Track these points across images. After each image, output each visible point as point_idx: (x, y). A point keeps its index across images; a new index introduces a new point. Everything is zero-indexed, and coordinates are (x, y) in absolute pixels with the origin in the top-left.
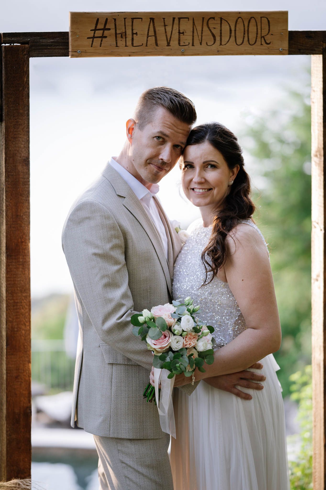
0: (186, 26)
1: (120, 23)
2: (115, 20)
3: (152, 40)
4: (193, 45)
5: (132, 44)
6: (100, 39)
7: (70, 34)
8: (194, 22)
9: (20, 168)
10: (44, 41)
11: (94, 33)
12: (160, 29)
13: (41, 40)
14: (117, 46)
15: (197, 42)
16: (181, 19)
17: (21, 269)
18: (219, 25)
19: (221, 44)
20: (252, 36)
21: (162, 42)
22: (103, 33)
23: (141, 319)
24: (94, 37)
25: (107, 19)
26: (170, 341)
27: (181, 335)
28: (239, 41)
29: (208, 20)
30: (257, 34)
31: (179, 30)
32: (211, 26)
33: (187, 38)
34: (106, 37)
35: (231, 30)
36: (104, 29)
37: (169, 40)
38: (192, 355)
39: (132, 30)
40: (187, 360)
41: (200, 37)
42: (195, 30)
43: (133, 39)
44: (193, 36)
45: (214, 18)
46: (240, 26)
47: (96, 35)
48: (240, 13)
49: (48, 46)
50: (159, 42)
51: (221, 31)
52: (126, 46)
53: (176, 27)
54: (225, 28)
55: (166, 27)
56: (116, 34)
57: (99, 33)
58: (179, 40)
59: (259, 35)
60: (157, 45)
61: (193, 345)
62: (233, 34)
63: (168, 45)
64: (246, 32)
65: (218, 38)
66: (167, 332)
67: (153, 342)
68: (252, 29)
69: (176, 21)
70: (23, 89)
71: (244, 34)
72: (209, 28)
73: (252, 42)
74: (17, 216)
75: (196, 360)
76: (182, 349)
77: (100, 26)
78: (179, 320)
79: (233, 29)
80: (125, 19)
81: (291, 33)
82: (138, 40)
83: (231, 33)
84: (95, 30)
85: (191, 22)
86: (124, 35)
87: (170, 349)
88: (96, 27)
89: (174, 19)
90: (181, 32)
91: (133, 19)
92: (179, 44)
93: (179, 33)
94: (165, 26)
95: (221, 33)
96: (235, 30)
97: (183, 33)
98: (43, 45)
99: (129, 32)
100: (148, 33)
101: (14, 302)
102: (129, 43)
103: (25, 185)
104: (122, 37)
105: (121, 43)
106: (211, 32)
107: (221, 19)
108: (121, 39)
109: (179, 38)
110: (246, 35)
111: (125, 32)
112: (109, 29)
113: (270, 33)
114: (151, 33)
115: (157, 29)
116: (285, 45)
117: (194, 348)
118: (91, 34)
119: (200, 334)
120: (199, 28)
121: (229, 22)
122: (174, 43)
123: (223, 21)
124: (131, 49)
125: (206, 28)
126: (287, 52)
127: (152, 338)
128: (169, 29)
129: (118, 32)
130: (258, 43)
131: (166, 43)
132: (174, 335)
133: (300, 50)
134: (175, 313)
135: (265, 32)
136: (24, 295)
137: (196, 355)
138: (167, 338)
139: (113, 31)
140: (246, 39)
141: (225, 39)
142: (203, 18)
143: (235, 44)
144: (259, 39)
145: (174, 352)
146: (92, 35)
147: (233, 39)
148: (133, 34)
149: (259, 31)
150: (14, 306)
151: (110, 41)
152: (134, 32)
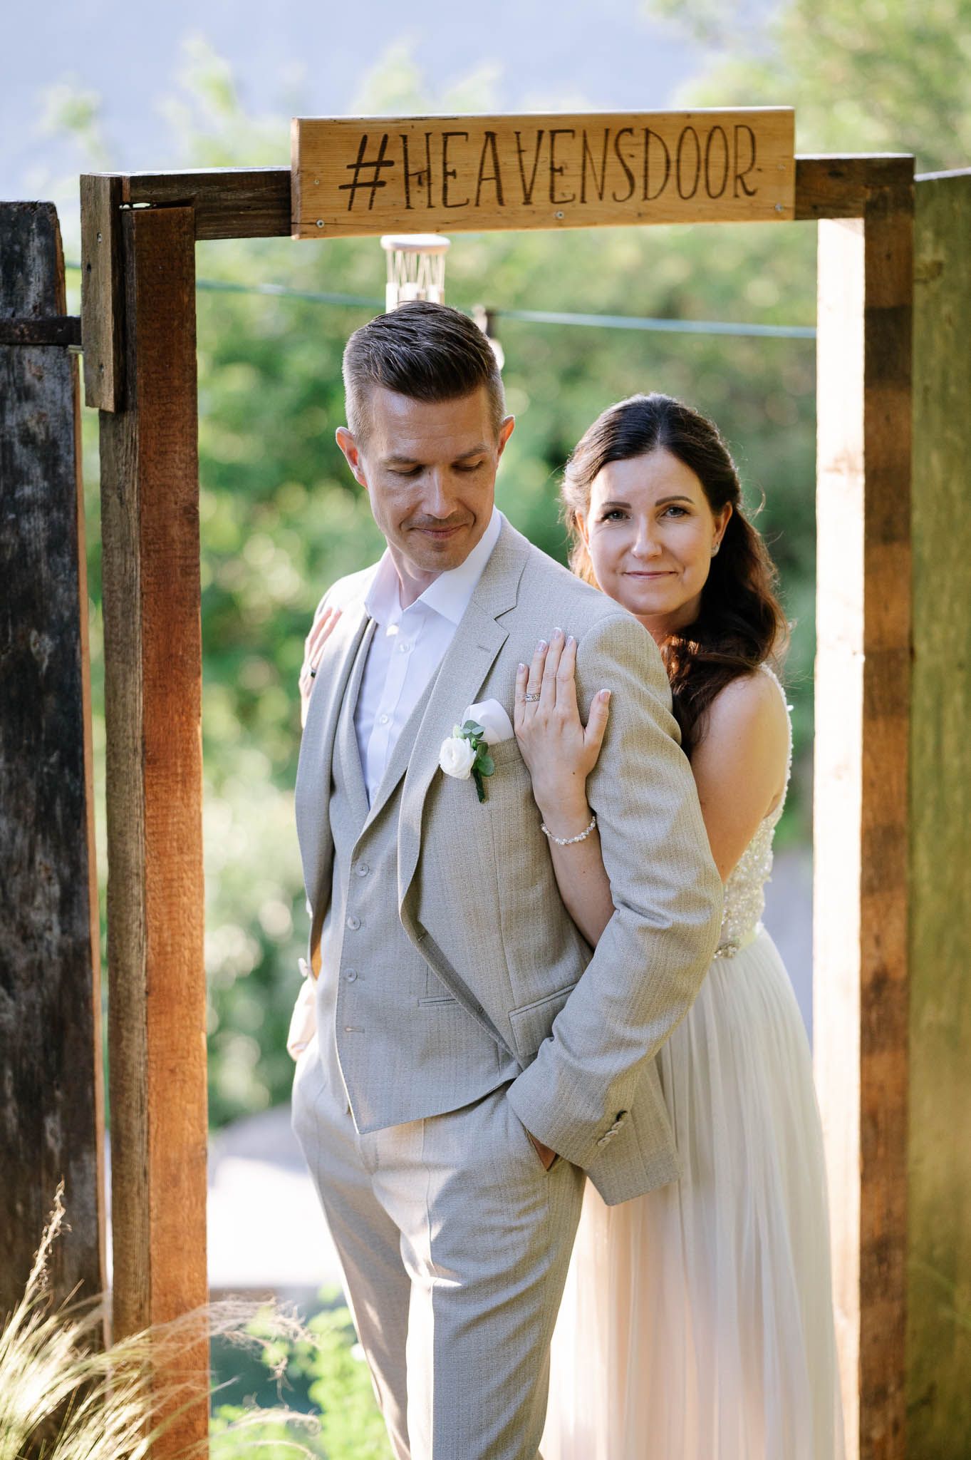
0: (568, 151)
1: (416, 147)
2: (405, 138)
3: (489, 188)
4: (583, 201)
5: (445, 199)
6: (369, 189)
7: (295, 179)
8: (585, 142)
9: (175, 531)
10: (229, 197)
11: (356, 174)
12: (508, 160)
13: (223, 196)
14: (408, 207)
15: (592, 193)
16: (558, 135)
17: (179, 794)
18: (643, 148)
19: (646, 198)
20: (716, 173)
21: (514, 194)
22: (377, 173)
24: (355, 185)
25: (386, 137)
28: (687, 188)
29: (618, 136)
30: (727, 168)
31: (552, 163)
32: (624, 151)
33: (569, 184)
34: (383, 184)
35: (668, 162)
36: (380, 163)
37: (528, 187)
39: (445, 164)
41: (599, 179)
42: (588, 161)
43: (445, 188)
44: (584, 178)
45: (630, 131)
46: (689, 152)
47: (361, 180)
48: (688, 116)
49: (238, 208)
50: (505, 195)
51: (646, 162)
52: (430, 206)
53: (545, 153)
54: (657, 155)
55: (524, 155)
56: (407, 175)
57: (367, 174)
58: (552, 189)
59: (731, 173)
60: (501, 202)
62: (673, 171)
63: (527, 201)
64: (703, 163)
65: (639, 182)
68: (717, 155)
69: (546, 140)
70: (182, 325)
71: (698, 169)
72: (619, 155)
73: (715, 191)
74: (171, 656)
77: (370, 156)
79: (673, 157)
80: (428, 135)
81: (800, 163)
82: (461, 189)
83: (668, 168)
84: (358, 166)
85: (579, 140)
86: (424, 177)
88: (360, 157)
89: (541, 133)
90: (557, 166)
91: (446, 135)
92: (552, 197)
93: (553, 170)
94: (520, 151)
95: (646, 169)
96: (678, 161)
97: (561, 170)
98: (227, 208)
99: (437, 170)
100: (481, 170)
101: (165, 879)
102: (437, 198)
103: (190, 574)
104: (420, 183)
105: (419, 198)
106: (624, 166)
107: (648, 132)
108: (418, 188)
109: (552, 182)
110: (702, 173)
111: (429, 171)
112: (391, 163)
113: (756, 166)
114: (489, 171)
115: (501, 160)
116: (788, 195)
118: (349, 177)
120: (597, 157)
121: (663, 138)
122: (540, 195)
123: (652, 139)
124: (441, 213)
125: (612, 157)
126: (792, 214)
128: (528, 159)
129: (412, 170)
130: (729, 191)
131: (520, 196)
133: (815, 207)
135: (743, 165)
136: (187, 858)
139: (399, 168)
140: (702, 182)
141: (655, 183)
142: (607, 131)
143: (677, 195)
144: (730, 182)
146: (350, 180)
147: (672, 181)
148: (446, 174)
149: (732, 161)
150: (163, 889)
151: (391, 194)
152: (450, 169)
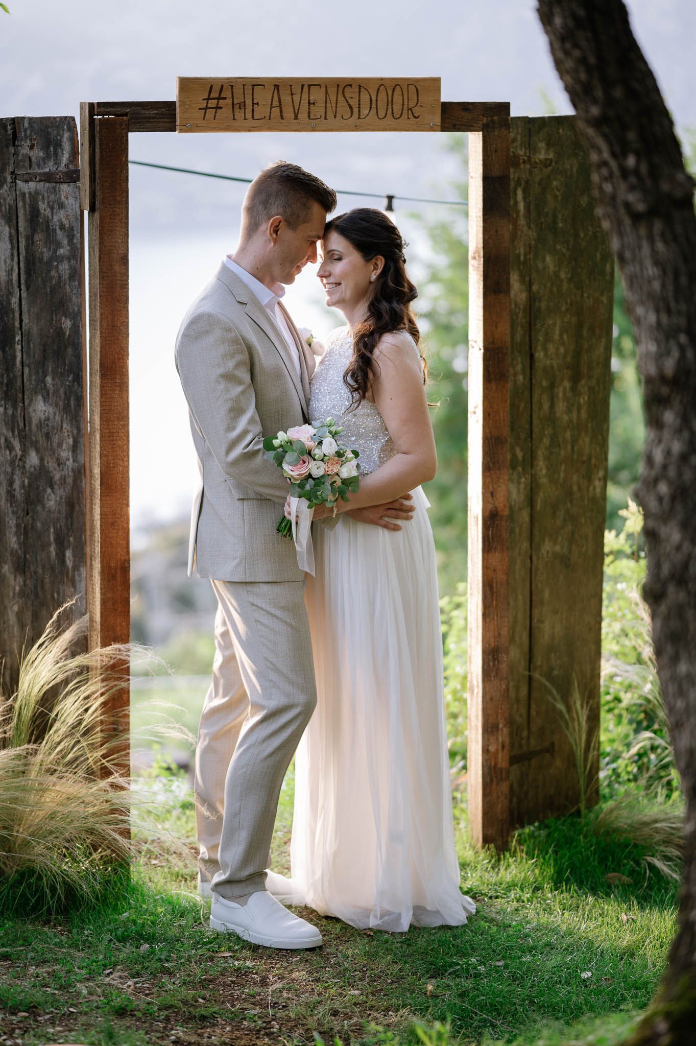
0: (317, 95)
1: (238, 91)
2: (232, 87)
3: (276, 111)
4: (326, 119)
5: (253, 116)
6: (214, 110)
7: (177, 104)
8: (326, 90)
9: (117, 268)
10: (147, 113)
11: (207, 103)
12: (286, 99)
13: (143, 112)
14: (234, 119)
15: (330, 114)
16: (312, 87)
17: (117, 392)
18: (357, 94)
19: (359, 118)
20: (397, 108)
21: (289, 114)
22: (218, 103)
23: (276, 443)
24: (207, 108)
25: (222, 86)
26: (310, 466)
27: (322, 460)
28: (382, 114)
29: (343, 90)
30: (403, 105)
31: (309, 100)
32: (347, 96)
33: (318, 110)
34: (221, 108)
35: (371, 101)
36: (219, 98)
37: (296, 111)
38: (335, 482)
39: (253, 99)
40: (330, 488)
41: (334, 108)
42: (328, 100)
43: (253, 110)
44: (326, 108)
45: (351, 86)
46: (382, 96)
47: (209, 106)
48: (382, 79)
49: (150, 118)
50: (284, 115)
51: (359, 101)
52: (245, 119)
53: (305, 95)
54: (365, 97)
55: (294, 96)
56: (233, 104)
57: (212, 103)
58: (309, 112)
59: (406, 107)
60: (282, 118)
61: (335, 471)
62: (374, 105)
63: (296, 118)
64: (390, 103)
65: (356, 111)
66: (306, 457)
67: (290, 467)
68: (398, 99)
69: (306, 89)
70: (121, 171)
71: (388, 105)
72: (345, 97)
73: (397, 115)
74: (114, 326)
75: (339, 488)
76: (323, 476)
77: (215, 94)
78: (320, 443)
79: (374, 99)
80: (244, 85)
81: (445, 105)
82: (260, 111)
83: (371, 104)
84: (208, 99)
85: (323, 89)
86: (243, 105)
87: (310, 476)
88: (209, 95)
89: (303, 86)
90: (312, 102)
91: (253, 86)
92: (309, 116)
93: (309, 103)
94: (292, 94)
95: (359, 104)
96: (377, 101)
97: (314, 103)
98: (144, 118)
99: (249, 102)
100: (272, 103)
101: (110, 432)
102: (249, 115)
103: (123, 288)
104: (240, 108)
105: (239, 115)
106: (348, 102)
107: (360, 86)
108: (239, 110)
109: (309, 109)
110: (390, 105)
111: (245, 102)
112: (225, 98)
113: (419, 104)
114: (276, 103)
115: (282, 98)
116: (437, 119)
117: (337, 474)
118: (204, 105)
119: (343, 459)
120: (333, 98)
121: (369, 90)
122: (303, 116)
123: (362, 89)
124: (252, 123)
125: (341, 98)
126: (439, 128)
127: (289, 464)
128: (297, 98)
129: (236, 102)
130: (405, 116)
131: (292, 115)
132: (315, 460)
133: (455, 125)
134: (315, 435)
135: (412, 104)
136: (121, 423)
137: (339, 483)
138: (306, 464)
139: (229, 101)
140: (390, 111)
141: (365, 112)
142: (338, 85)
143: (376, 117)
144: (405, 112)
145: (314, 479)
146: (204, 106)
147: (374, 111)
148: (253, 104)
149: (406, 101)
150: (109, 437)
151: (225, 113)
152: (255, 101)
